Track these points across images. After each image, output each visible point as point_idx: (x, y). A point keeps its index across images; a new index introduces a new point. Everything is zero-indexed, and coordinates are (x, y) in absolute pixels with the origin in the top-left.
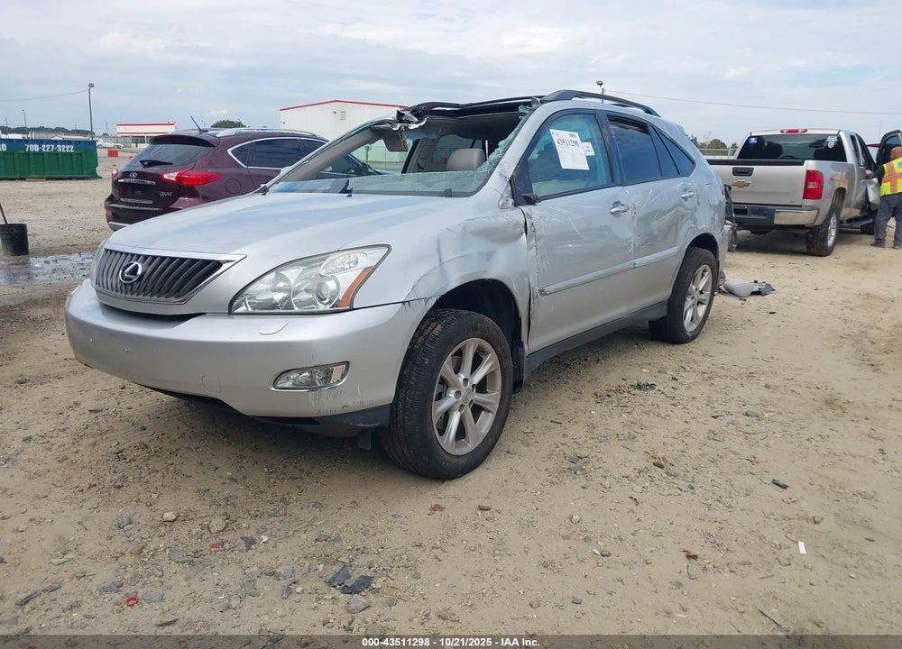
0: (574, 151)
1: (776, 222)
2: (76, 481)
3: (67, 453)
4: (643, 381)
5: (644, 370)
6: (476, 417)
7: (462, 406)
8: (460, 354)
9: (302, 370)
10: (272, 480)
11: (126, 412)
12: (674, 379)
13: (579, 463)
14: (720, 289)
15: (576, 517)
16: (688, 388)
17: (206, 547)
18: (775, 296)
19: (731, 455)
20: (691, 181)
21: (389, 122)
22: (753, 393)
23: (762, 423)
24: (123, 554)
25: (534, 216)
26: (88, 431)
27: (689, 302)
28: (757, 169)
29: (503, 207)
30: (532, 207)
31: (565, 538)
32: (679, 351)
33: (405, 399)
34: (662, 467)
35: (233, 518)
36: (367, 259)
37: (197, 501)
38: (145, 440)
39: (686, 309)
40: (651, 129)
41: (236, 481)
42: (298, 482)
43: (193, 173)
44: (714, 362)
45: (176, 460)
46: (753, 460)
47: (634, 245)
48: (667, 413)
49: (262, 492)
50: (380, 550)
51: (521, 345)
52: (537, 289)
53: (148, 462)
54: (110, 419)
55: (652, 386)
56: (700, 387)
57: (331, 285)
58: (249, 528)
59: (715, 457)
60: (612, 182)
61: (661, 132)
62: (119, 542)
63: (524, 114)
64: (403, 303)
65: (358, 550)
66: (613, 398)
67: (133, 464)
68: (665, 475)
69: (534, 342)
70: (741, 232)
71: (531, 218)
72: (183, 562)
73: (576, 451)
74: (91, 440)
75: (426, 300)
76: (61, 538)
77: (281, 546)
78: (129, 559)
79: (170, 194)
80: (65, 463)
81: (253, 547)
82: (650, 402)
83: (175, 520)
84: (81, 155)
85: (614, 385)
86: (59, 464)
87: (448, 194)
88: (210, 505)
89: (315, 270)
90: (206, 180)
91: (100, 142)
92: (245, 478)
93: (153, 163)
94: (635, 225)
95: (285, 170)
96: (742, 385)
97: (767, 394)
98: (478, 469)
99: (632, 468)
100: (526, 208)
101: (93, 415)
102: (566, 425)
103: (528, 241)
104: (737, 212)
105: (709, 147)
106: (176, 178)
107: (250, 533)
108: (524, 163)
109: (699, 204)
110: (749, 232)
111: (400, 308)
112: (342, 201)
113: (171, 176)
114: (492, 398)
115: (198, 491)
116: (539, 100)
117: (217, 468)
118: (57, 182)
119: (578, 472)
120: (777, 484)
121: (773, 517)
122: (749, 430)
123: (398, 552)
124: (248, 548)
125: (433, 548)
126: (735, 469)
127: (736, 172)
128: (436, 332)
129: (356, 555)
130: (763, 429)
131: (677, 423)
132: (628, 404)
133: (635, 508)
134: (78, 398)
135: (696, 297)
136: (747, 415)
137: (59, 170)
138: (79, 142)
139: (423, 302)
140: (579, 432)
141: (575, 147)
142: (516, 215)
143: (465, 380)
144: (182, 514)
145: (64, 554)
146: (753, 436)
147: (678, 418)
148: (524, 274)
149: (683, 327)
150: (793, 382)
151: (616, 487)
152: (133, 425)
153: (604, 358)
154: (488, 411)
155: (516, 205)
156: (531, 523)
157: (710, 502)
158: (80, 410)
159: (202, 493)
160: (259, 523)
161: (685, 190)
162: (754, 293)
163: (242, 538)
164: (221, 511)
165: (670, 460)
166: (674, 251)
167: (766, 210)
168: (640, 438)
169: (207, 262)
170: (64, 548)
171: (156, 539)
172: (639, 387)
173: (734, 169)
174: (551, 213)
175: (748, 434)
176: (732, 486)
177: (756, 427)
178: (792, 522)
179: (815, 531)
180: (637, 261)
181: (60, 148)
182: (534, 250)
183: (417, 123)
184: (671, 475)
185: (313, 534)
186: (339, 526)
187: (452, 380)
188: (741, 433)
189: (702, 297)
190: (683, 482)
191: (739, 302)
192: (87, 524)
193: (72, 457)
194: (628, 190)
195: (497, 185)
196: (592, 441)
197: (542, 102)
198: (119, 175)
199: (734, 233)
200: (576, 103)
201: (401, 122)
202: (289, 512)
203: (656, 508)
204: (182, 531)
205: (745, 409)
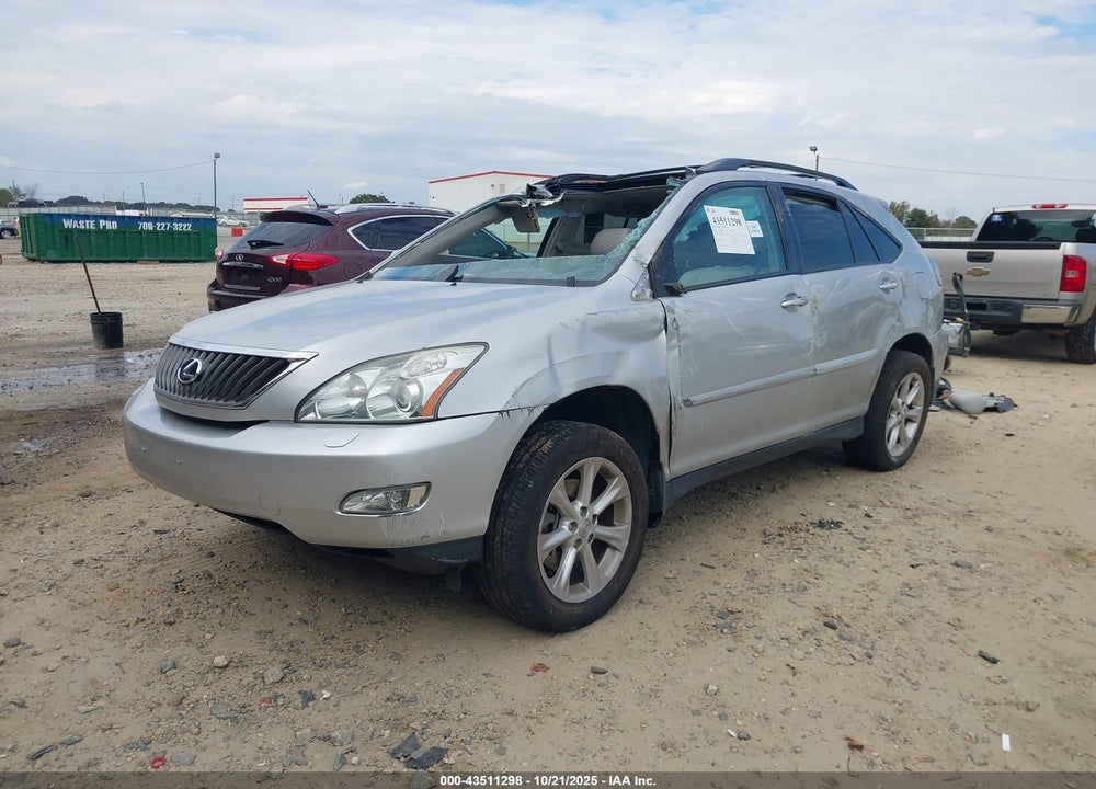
0: (735, 232)
1: (1025, 319)
2: (123, 614)
3: (120, 581)
4: (827, 517)
5: (831, 504)
6: (598, 556)
7: (579, 541)
8: (577, 475)
9: (376, 491)
10: (348, 624)
11: (196, 535)
12: (868, 516)
13: (728, 619)
14: (944, 404)
15: (713, 688)
16: (885, 527)
17: (256, 700)
18: (1017, 413)
19: (927, 616)
20: (895, 269)
21: (517, 198)
22: (967, 537)
23: (976, 576)
24: (160, 704)
25: (677, 310)
26: (149, 555)
27: (894, 419)
28: (999, 254)
29: (637, 299)
30: (676, 299)
31: (695, 713)
32: (880, 481)
33: (503, 531)
34: (834, 628)
35: (294, 666)
36: (457, 360)
37: (256, 644)
38: (211, 568)
39: (888, 427)
40: (841, 205)
41: (306, 622)
42: (379, 627)
43: (306, 255)
44: (923, 496)
45: (242, 593)
46: (956, 624)
47: (815, 347)
48: (852, 559)
49: (333, 637)
50: (462, 716)
51: (659, 467)
52: (680, 399)
53: (209, 595)
54: (176, 542)
55: (838, 524)
56: (899, 526)
57: (413, 390)
58: (310, 680)
59: (906, 617)
60: (788, 268)
61: (855, 208)
62: (159, 690)
63: (673, 188)
64: (501, 412)
65: (435, 714)
66: (786, 538)
67: (192, 596)
68: (836, 639)
69: (676, 465)
70: (976, 333)
71: (673, 313)
72: (224, 719)
73: (728, 603)
74: (150, 567)
75: (531, 409)
76: (93, 681)
77: (344, 705)
78: (165, 711)
79: (278, 280)
80: (115, 592)
81: (311, 704)
82: (832, 544)
83: (227, 666)
84: (199, 234)
85: (789, 522)
86: (109, 593)
87: (572, 283)
88: (270, 651)
89: (394, 372)
90: (320, 264)
91: (224, 219)
92: (317, 619)
93: (262, 244)
94: (816, 323)
95: (395, 253)
96: (955, 526)
97: (988, 539)
98: (599, 621)
99: (795, 628)
100: (667, 301)
101: (157, 537)
102: (721, 570)
103: (669, 340)
104: (970, 306)
105: (954, 226)
106: (287, 261)
107: (310, 687)
108: (667, 246)
109: (905, 296)
110: (991, 332)
111: (497, 420)
112: (446, 290)
113: (281, 259)
114: (620, 533)
115: (260, 633)
116: (694, 170)
117: (287, 606)
118: (170, 265)
119: (725, 631)
120: (984, 657)
121: (972, 700)
122: (957, 585)
123: (484, 720)
124: (305, 705)
125: (527, 717)
126: (930, 635)
127: (971, 258)
128: (545, 449)
129: (432, 721)
130: (976, 584)
131: (863, 572)
132: (803, 547)
133: (791, 679)
134: (144, 516)
135: (902, 412)
136: (956, 564)
137: (174, 251)
138: (198, 219)
139: (526, 412)
140: (734, 579)
141: (737, 227)
142: (655, 308)
143: (584, 509)
144: (236, 660)
145: (93, 700)
146: (960, 593)
147: (865, 566)
148: (663, 380)
149: (885, 450)
150: (1024, 524)
151: (771, 651)
152: (201, 549)
153: (782, 487)
154: (614, 548)
155: (654, 297)
156: (655, 693)
157: (890, 676)
158: (144, 530)
159: (264, 634)
160: (324, 674)
161: (886, 280)
162: (988, 410)
163: (300, 692)
164: (282, 657)
165: (846, 619)
166: (872, 354)
167: (1012, 306)
168: (812, 591)
169: (273, 360)
170: (96, 693)
171: (200, 688)
172: (821, 525)
173: (968, 253)
174: (701, 306)
175: (954, 589)
176: (923, 656)
177: (967, 581)
178: (997, 708)
179: (1027, 721)
180: (819, 366)
181: (177, 227)
182: (677, 350)
183: (551, 199)
184: (844, 639)
185: (385, 692)
186: (418, 684)
187: (565, 508)
188: (945, 588)
189: (911, 413)
190: (859, 649)
191: (965, 420)
192: (125, 666)
193: (125, 586)
194: (806, 279)
195: (631, 273)
196: (749, 592)
197: (698, 173)
198: (225, 258)
199: (967, 332)
200: (744, 173)
201: (532, 197)
202: (361, 664)
203: (818, 681)
204: (232, 679)
205: (955, 558)
